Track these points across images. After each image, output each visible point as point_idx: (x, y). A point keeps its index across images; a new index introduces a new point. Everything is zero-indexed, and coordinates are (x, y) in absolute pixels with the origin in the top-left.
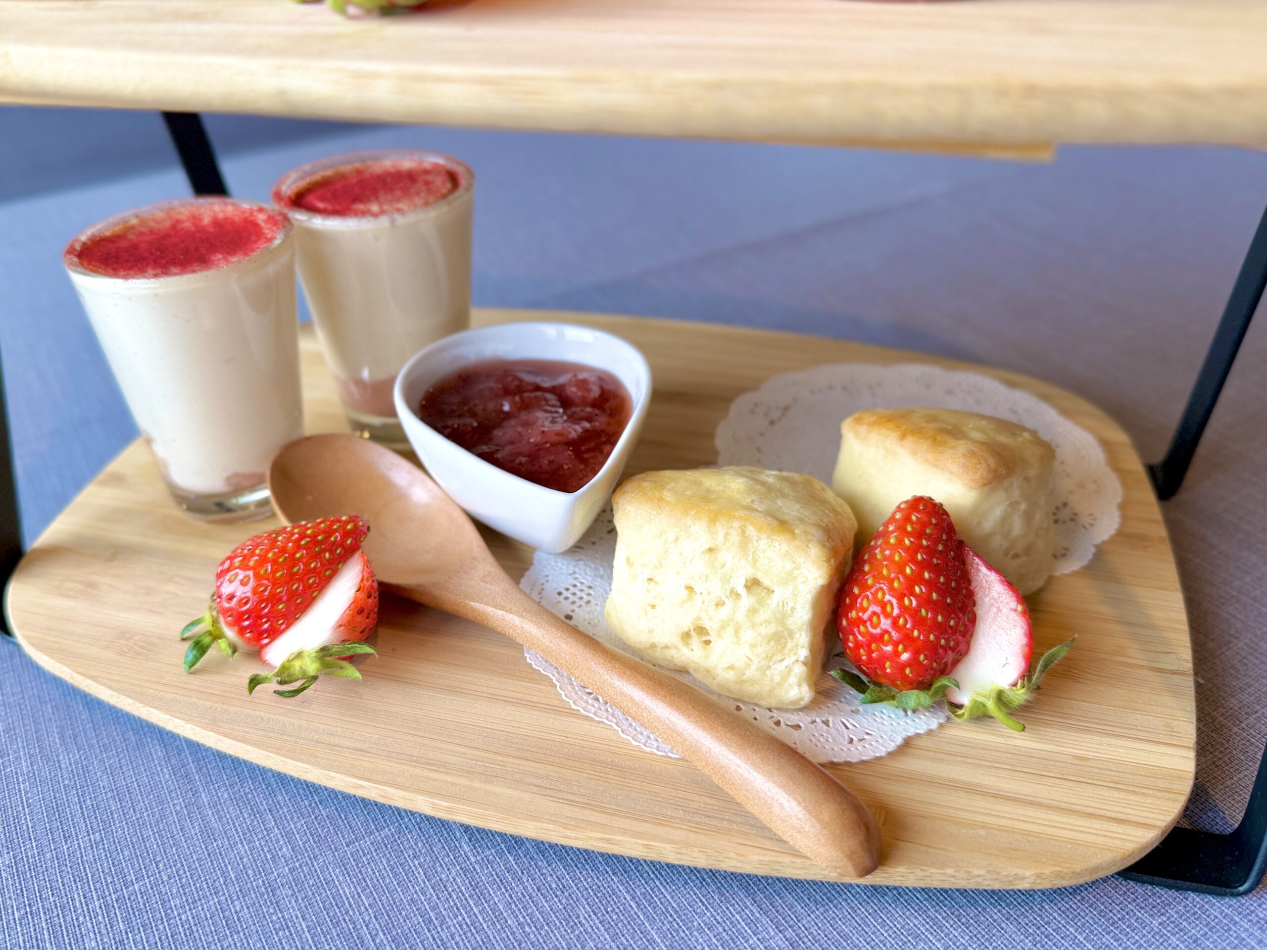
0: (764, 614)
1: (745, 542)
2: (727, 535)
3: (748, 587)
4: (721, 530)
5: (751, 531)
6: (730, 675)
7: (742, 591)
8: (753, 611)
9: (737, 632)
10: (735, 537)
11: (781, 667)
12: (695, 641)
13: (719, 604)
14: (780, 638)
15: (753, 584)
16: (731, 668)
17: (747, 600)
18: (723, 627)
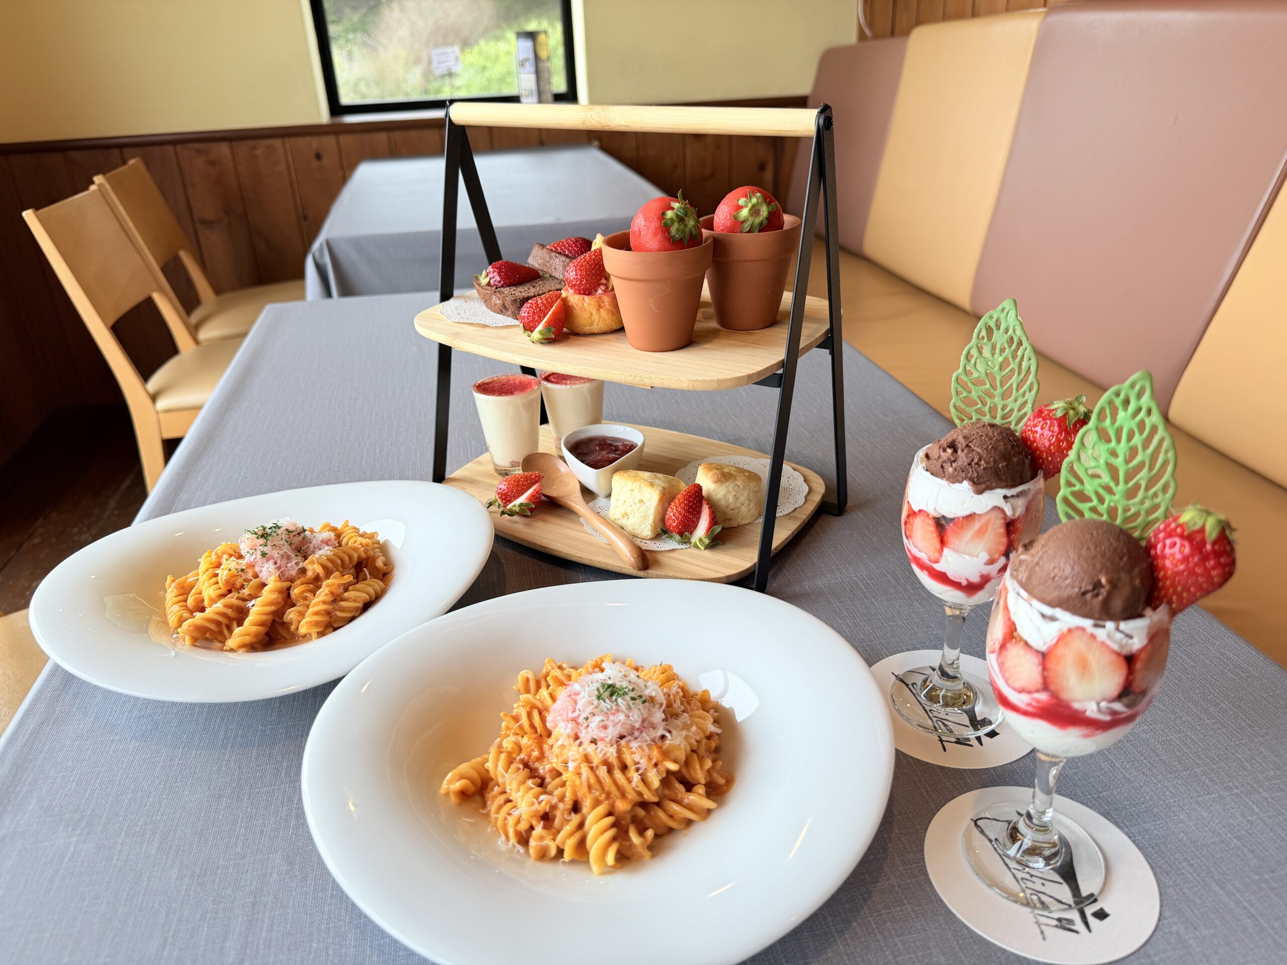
0: (642, 509)
1: (640, 488)
2: (636, 486)
3: (639, 502)
4: (635, 484)
5: (642, 485)
6: (631, 527)
7: (637, 502)
8: (639, 508)
9: (634, 515)
10: (638, 486)
11: (644, 525)
12: (626, 518)
13: (631, 506)
14: (645, 517)
15: (641, 501)
16: (632, 525)
17: (638, 505)
18: (631, 513)
